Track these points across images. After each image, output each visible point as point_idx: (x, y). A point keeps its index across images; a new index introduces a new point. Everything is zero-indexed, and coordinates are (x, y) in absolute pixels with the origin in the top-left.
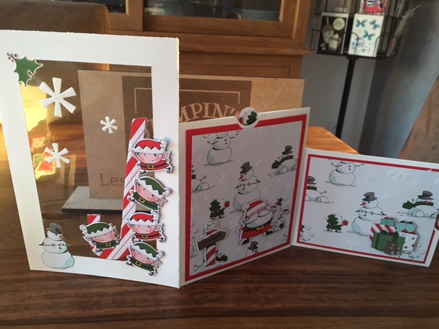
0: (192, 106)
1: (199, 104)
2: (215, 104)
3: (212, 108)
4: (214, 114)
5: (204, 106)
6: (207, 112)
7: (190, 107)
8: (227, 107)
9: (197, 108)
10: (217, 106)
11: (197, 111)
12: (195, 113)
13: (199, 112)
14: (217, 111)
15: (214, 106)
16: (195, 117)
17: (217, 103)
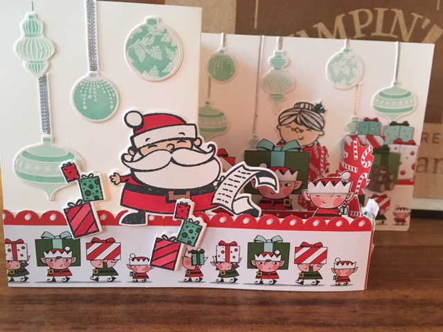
0: (355, 14)
1: (367, 11)
2: (395, 10)
3: (389, 17)
4: (393, 30)
5: (375, 14)
6: (379, 25)
7: (351, 16)
8: (416, 16)
9: (363, 18)
10: (399, 14)
11: (362, 22)
12: (358, 27)
13: (367, 24)
14: (398, 24)
15: (394, 14)
16: (359, 34)
17: (399, 9)
